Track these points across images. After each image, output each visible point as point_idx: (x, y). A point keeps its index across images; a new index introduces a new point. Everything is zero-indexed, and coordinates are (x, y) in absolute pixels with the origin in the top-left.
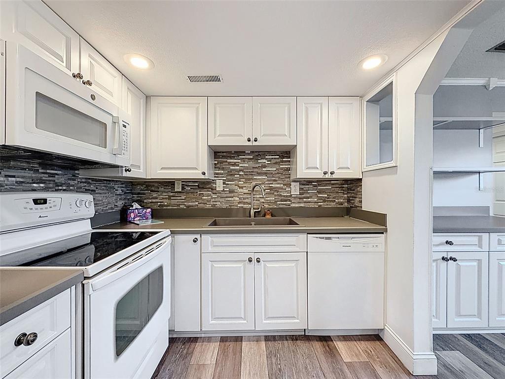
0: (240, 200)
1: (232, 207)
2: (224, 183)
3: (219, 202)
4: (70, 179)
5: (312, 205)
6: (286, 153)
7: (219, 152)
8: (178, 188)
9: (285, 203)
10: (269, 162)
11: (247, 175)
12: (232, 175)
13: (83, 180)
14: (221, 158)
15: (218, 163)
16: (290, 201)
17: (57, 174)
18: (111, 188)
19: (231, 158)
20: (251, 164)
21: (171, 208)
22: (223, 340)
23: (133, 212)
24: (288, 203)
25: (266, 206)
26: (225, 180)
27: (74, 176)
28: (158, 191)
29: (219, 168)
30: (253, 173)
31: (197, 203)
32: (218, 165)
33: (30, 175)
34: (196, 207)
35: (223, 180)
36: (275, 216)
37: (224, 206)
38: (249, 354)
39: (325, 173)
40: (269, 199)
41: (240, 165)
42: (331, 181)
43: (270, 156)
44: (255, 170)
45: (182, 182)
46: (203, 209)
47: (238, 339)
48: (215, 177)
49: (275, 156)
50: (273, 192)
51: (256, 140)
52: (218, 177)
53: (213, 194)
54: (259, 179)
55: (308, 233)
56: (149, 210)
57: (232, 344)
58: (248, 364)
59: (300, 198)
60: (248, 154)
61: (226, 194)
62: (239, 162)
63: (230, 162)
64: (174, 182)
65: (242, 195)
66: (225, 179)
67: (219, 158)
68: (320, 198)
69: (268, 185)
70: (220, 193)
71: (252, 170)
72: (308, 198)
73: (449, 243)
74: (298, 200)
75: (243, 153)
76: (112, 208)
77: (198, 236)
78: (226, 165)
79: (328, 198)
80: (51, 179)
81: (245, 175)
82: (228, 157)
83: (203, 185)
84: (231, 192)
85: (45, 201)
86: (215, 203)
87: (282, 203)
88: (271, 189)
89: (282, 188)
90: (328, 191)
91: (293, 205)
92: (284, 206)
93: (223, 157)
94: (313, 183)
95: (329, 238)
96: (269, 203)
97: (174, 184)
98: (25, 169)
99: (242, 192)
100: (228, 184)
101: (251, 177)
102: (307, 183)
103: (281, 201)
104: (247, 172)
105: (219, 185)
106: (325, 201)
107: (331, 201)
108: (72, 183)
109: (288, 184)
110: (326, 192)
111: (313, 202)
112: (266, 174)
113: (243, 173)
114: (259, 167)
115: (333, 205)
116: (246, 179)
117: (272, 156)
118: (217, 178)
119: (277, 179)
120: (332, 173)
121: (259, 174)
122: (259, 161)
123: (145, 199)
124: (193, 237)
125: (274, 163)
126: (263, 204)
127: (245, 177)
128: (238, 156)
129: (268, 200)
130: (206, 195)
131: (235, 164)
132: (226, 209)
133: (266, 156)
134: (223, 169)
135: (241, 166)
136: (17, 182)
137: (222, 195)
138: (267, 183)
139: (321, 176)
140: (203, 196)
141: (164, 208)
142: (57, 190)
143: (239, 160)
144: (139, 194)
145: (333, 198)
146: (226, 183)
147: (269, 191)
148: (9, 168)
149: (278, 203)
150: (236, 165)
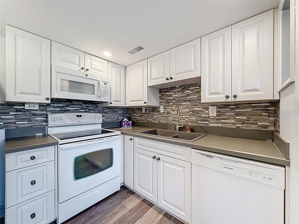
0: (173, 119)
1: (169, 123)
2: (164, 108)
3: (162, 119)
4: (95, 108)
5: (229, 126)
7: (162, 89)
8: (144, 111)
9: (204, 122)
10: (192, 92)
11: (177, 102)
12: (168, 102)
13: (101, 108)
14: (163, 93)
15: (161, 96)
16: (208, 121)
17: (90, 106)
18: (116, 111)
19: (168, 92)
20: (180, 94)
21: (141, 121)
22: (144, 201)
23: (124, 122)
24: (207, 122)
25: (190, 124)
26: (165, 106)
27: (97, 106)
28: (136, 113)
29: (162, 99)
30: (181, 101)
31: (151, 120)
32: (161, 97)
33: (79, 107)
34: (151, 122)
35: (164, 106)
36: (196, 132)
37: (165, 122)
38: (148, 216)
39: (227, 97)
40: (192, 119)
41: (173, 96)
42: (251, 104)
43: (192, 87)
44: (183, 98)
45: (145, 108)
46: (154, 123)
47: (151, 205)
48: (160, 104)
49: (196, 86)
50: (194, 114)
51: (171, 78)
52: (161, 104)
53: (159, 114)
54: (185, 105)
55: (192, 148)
56: (131, 122)
57: (145, 205)
58: (143, 221)
59: (217, 119)
60: (178, 88)
61: (165, 114)
62: (172, 94)
63: (168, 95)
64: (142, 108)
65: (174, 116)
66: (165, 105)
67: (162, 93)
68: (239, 120)
69: (191, 109)
70: (162, 114)
71: (180, 99)
72: (225, 119)
74: (216, 121)
75: (175, 88)
76: (116, 120)
77: (133, 137)
78: (165, 97)
79: (248, 120)
80: (87, 108)
81: (176, 102)
82: (166, 91)
83: (154, 109)
84: (168, 113)
85: (81, 116)
86: (160, 120)
87: (202, 122)
88: (193, 111)
89: (201, 111)
90: (247, 114)
91: (211, 125)
92: (203, 125)
93: (164, 92)
94: (230, 107)
95: (210, 156)
96: (192, 122)
97: (142, 109)
98: (78, 105)
99: (174, 114)
100: (166, 108)
101: (179, 103)
102: (225, 107)
103: (201, 121)
104: (177, 100)
105: (162, 109)
106: (243, 123)
107: (252, 123)
108: (96, 109)
109: (206, 108)
110: (246, 114)
111: (230, 123)
112: (189, 101)
113: (175, 101)
114: (185, 96)
115: (254, 127)
116: (177, 105)
117: (194, 87)
118: (161, 105)
119: (198, 104)
120: (234, 97)
121: (185, 101)
122: (185, 92)
123: (132, 116)
125: (195, 93)
126: (187, 122)
127: (176, 103)
128: (172, 90)
129: (191, 120)
130: (156, 115)
131: (170, 96)
132: (165, 124)
133: (190, 87)
134: (164, 99)
135: (174, 97)
136: (75, 109)
137: (164, 115)
138: (191, 107)
140: (154, 116)
141: (139, 121)
142: (89, 112)
143: (172, 92)
144: (130, 114)
145: (255, 121)
146: (165, 108)
147: (192, 113)
148: (72, 105)
149: (199, 122)
150: (171, 96)
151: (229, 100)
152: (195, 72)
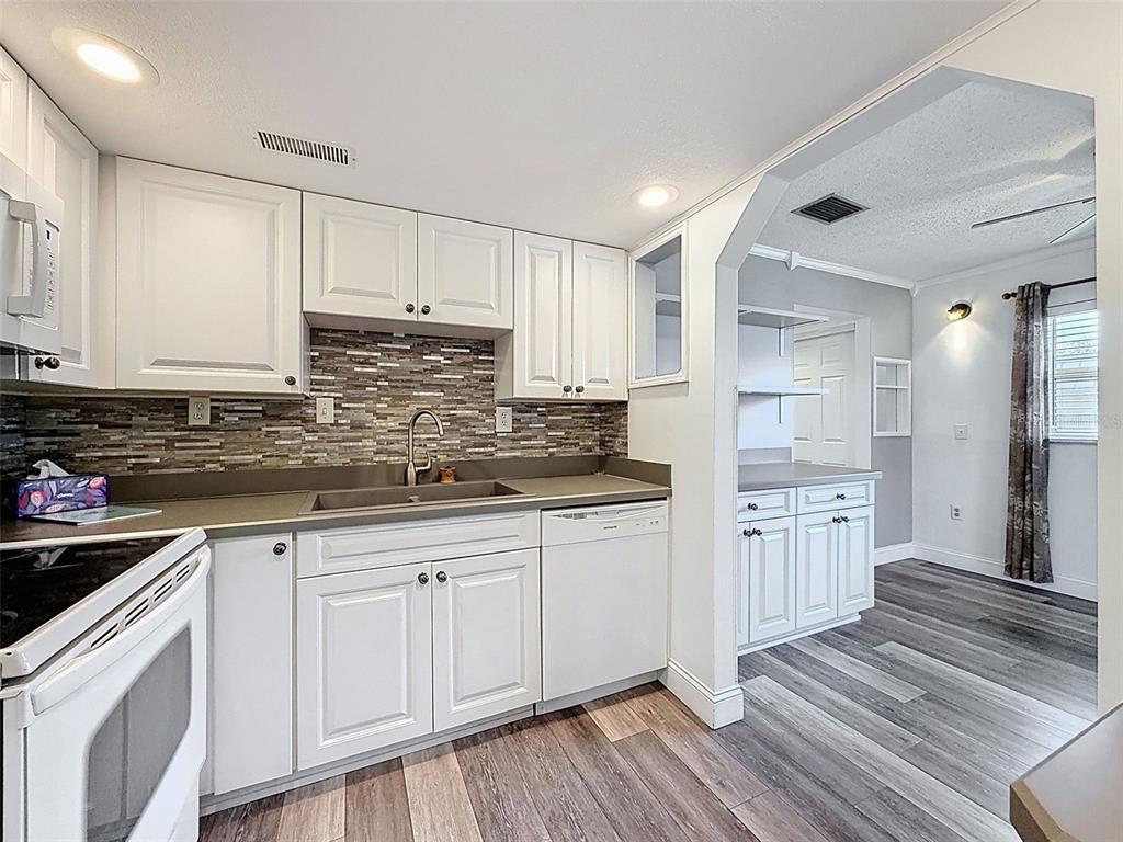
0: (380, 447)
1: (361, 463)
2: (337, 406)
3: (325, 451)
5: (536, 454)
6: (486, 345)
7: (323, 330)
8: (199, 416)
9: (482, 450)
10: (449, 362)
11: (397, 387)
12: (357, 386)
14: (330, 345)
15: (320, 357)
16: (493, 445)
19: (356, 346)
20: (408, 363)
21: (172, 471)
22: (353, 778)
24: (489, 449)
25: (442, 458)
26: (340, 398)
28: (129, 426)
29: (325, 370)
30: (412, 385)
31: (260, 457)
32: (320, 363)
34: (257, 467)
35: (335, 398)
36: (463, 480)
37: (339, 462)
38: (424, 786)
39: (567, 390)
40: (446, 442)
41: (379, 364)
42: (571, 404)
43: (449, 347)
44: (419, 377)
45: (212, 400)
46: (277, 471)
47: (393, 766)
48: (312, 390)
49: (462, 347)
50: (456, 427)
51: (425, 312)
52: (321, 391)
53: (308, 431)
54: (425, 398)
55: (542, 510)
56: (98, 481)
57: (378, 782)
58: (426, 809)
59: (514, 440)
60: (400, 340)
61: (342, 431)
62: (376, 357)
63: (353, 356)
64: (187, 399)
65: (383, 434)
66: (341, 395)
67: (323, 345)
68: (552, 439)
69: (446, 412)
70: (327, 431)
71: (409, 378)
72: (529, 438)
73: (752, 507)
74: (510, 444)
75: (386, 336)
77: (287, 539)
78: (343, 362)
79: (567, 439)
81: (393, 387)
82: (349, 343)
83: (277, 409)
84: (355, 426)
86: (311, 455)
87: (477, 450)
88: (453, 419)
89: (476, 419)
90: (568, 425)
91: (500, 454)
92: (481, 457)
93: (335, 342)
94: (539, 409)
95: (581, 516)
96: (449, 450)
97: (186, 407)
99: (384, 428)
100: (348, 408)
101: (405, 392)
102: (528, 409)
103: (475, 446)
104: (398, 381)
105: (325, 411)
106: (560, 445)
107: (571, 444)
109: (488, 410)
110: (564, 425)
111: (538, 447)
112: (440, 387)
113: (387, 383)
114: (425, 370)
115: (575, 451)
116: (394, 398)
117: (455, 347)
118: (318, 393)
119: (466, 398)
120: (579, 390)
121: (426, 386)
122: (425, 357)
123: (79, 449)
124: (274, 540)
125: (460, 365)
126: (434, 454)
127: (393, 392)
128: (376, 342)
129: (445, 445)
130: (287, 436)
131: (365, 362)
132: (343, 469)
133: (443, 347)
134: (334, 371)
135: (382, 368)
137: (332, 435)
138: (446, 406)
139: (560, 395)
140: (279, 438)
141: (150, 472)
143: (377, 351)
144: (54, 433)
145: (576, 438)
146: (343, 405)
147: (448, 424)
149: (470, 450)
150: (371, 364)
151: (569, 395)
152: (500, 312)
